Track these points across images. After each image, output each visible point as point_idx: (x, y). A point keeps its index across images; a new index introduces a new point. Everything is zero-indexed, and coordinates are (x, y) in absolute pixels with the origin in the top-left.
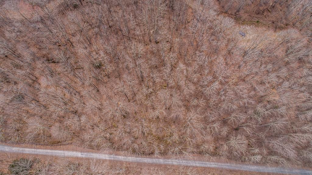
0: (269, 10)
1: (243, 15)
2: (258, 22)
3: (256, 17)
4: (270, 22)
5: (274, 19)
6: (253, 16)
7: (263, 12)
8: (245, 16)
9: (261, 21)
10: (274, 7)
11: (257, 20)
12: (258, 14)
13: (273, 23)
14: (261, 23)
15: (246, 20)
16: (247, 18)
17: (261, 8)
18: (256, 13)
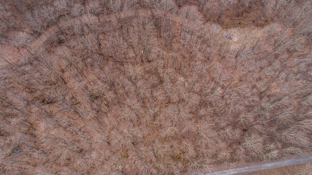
0: (247, 11)
1: (225, 20)
2: (239, 23)
3: (237, 20)
4: (251, 22)
5: (253, 18)
6: (234, 19)
7: (242, 14)
8: (227, 21)
9: (243, 22)
10: (250, 7)
11: (239, 22)
12: (238, 16)
13: (254, 22)
14: (243, 24)
15: (229, 24)
16: (229, 22)
17: (240, 11)
18: (236, 16)
